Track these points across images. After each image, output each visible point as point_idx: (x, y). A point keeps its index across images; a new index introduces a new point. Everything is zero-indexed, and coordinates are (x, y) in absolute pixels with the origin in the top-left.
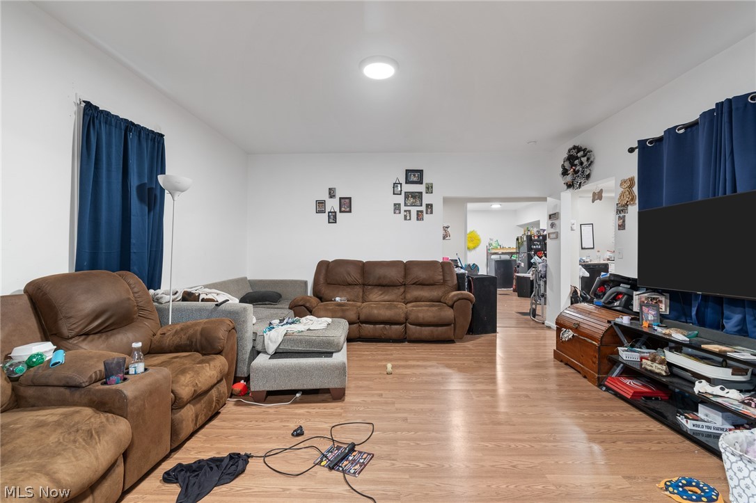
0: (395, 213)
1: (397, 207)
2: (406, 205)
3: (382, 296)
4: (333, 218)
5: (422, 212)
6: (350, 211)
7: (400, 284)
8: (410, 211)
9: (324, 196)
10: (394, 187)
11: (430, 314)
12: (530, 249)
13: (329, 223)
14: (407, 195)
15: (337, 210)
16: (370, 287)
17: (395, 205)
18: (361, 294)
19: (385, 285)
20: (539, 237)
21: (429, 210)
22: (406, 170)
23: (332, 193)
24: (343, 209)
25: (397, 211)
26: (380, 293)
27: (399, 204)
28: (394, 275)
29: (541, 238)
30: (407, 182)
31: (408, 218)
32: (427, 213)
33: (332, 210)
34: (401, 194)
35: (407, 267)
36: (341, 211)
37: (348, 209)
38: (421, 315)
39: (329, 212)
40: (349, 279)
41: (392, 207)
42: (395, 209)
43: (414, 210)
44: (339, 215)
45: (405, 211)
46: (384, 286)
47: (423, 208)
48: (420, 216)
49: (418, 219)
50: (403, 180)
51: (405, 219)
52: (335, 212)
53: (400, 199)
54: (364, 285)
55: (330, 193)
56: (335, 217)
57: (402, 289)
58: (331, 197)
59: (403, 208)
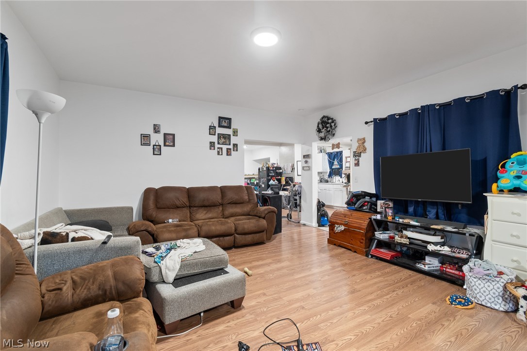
0: (210, 149)
1: (212, 145)
2: (218, 143)
3: (207, 215)
4: (157, 151)
5: (230, 149)
6: (174, 146)
7: (219, 204)
8: (222, 148)
9: (150, 131)
10: (210, 129)
11: (252, 225)
12: (268, 176)
13: (154, 154)
14: (220, 136)
15: (162, 143)
16: (195, 208)
17: (211, 143)
18: (189, 214)
19: (208, 206)
20: (273, 168)
21: (235, 148)
22: (219, 117)
23: (156, 129)
24: (167, 144)
25: (213, 148)
26: (205, 212)
27: (214, 143)
28: (217, 197)
29: (274, 168)
30: (220, 126)
31: (220, 153)
32: (234, 151)
33: (157, 144)
34: (215, 135)
35: (223, 190)
36: (165, 145)
37: (172, 144)
38: (246, 226)
39: (154, 146)
40: (178, 203)
41: (208, 145)
42: (211, 146)
43: (225, 147)
44: (163, 148)
45: (218, 148)
46: (206, 206)
47: (231, 147)
48: (229, 153)
49: (227, 155)
50: (216, 124)
51: (218, 154)
52: (160, 146)
53: (214, 139)
54: (190, 207)
55: (154, 129)
56: (160, 150)
57: (221, 208)
58: (156, 132)
59: (217, 146)
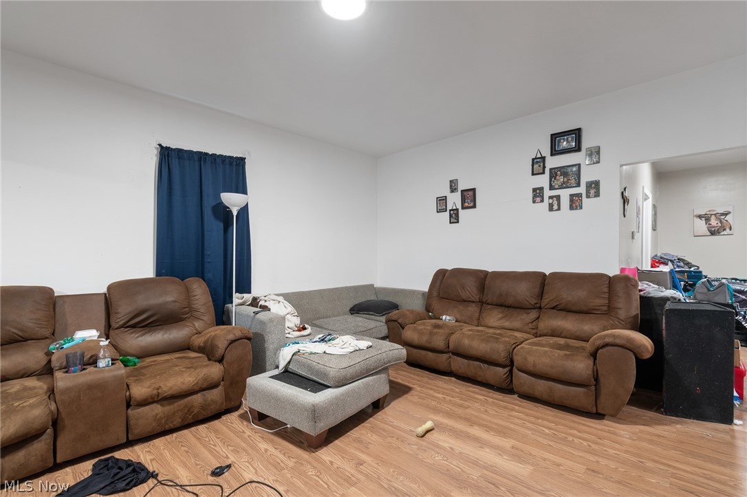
0: (534, 202)
1: (538, 194)
2: (552, 188)
3: (502, 321)
4: (454, 217)
5: (579, 195)
6: (474, 206)
7: (531, 307)
8: (558, 197)
9: (445, 191)
10: (533, 165)
11: (546, 361)
13: (451, 223)
14: (554, 173)
15: (459, 206)
16: (489, 307)
17: (534, 190)
18: (477, 315)
19: (509, 306)
21: (592, 192)
22: (552, 135)
23: (453, 187)
24: (466, 204)
25: (538, 199)
26: (501, 315)
27: (542, 189)
28: (523, 292)
30: (554, 152)
31: (555, 207)
32: (588, 197)
33: (454, 208)
34: (543, 173)
36: (463, 208)
37: (472, 204)
38: (531, 359)
39: (450, 210)
40: (464, 295)
41: (531, 194)
42: (535, 197)
43: (565, 194)
44: (461, 212)
45: (551, 197)
47: (582, 189)
48: (575, 203)
49: (571, 208)
50: (546, 152)
51: (551, 208)
52: (457, 210)
53: (543, 181)
54: (482, 303)
55: (451, 186)
56: (457, 215)
58: (452, 191)
59: (548, 193)
